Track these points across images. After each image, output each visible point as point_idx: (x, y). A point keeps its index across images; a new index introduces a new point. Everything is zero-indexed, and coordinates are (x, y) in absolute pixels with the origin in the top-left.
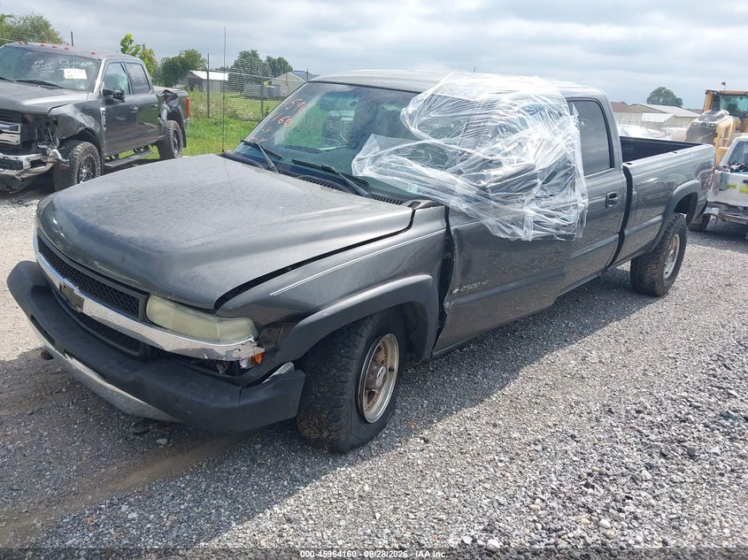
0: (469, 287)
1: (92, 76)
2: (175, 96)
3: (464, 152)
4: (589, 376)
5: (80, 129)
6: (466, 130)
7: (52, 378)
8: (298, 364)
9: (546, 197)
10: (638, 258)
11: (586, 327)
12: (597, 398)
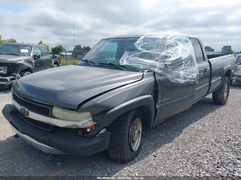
0: (164, 100)
1: (30, 51)
2: (56, 57)
3: (158, 54)
4: (207, 131)
5: (26, 67)
6: (157, 47)
7: (18, 145)
8: (108, 129)
9: (186, 69)
10: (214, 92)
11: (201, 115)
12: (212, 137)
